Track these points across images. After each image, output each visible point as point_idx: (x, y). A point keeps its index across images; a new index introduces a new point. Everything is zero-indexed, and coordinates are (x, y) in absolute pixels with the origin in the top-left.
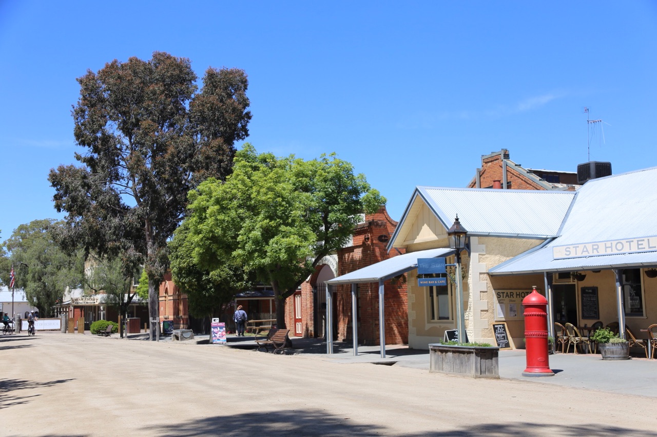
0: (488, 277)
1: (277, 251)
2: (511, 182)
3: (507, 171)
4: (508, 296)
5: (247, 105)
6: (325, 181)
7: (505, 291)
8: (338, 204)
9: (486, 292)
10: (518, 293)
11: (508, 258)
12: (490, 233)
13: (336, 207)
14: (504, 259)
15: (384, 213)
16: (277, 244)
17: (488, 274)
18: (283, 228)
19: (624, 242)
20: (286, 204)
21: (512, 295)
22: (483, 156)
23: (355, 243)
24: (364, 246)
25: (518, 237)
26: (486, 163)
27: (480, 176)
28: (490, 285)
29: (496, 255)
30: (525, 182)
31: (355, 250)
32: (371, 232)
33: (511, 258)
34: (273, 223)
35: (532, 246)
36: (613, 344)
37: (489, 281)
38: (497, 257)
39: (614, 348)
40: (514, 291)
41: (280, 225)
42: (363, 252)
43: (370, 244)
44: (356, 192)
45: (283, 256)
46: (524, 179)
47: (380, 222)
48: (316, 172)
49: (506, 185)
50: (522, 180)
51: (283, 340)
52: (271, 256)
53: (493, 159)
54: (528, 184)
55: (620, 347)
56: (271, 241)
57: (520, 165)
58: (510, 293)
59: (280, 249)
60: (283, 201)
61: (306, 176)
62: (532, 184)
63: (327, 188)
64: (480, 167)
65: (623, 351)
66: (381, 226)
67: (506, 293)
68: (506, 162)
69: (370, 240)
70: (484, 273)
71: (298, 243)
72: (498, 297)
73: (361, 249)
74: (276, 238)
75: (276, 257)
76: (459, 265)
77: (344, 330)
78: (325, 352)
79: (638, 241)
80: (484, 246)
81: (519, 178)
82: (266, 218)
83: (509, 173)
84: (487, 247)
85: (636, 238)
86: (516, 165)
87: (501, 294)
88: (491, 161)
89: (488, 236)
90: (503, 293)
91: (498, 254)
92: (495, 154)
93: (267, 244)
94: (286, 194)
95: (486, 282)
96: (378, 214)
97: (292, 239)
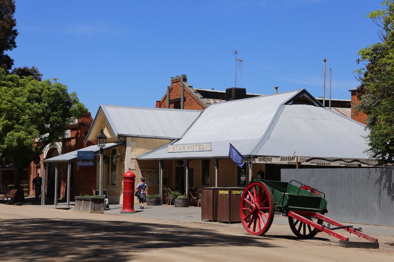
0: (136, 161)
1: (11, 140)
2: (186, 97)
3: (184, 90)
4: (148, 172)
5: (15, 25)
6: (49, 97)
7: (147, 170)
8: (57, 111)
9: (135, 170)
10: (155, 171)
11: (150, 151)
12: (138, 135)
13: (55, 113)
14: (147, 151)
15: (89, 118)
16: (11, 136)
17: (136, 159)
18: (17, 126)
19: (194, 145)
20: (20, 110)
21: (151, 172)
22: (172, 78)
23: (72, 135)
24: (76, 137)
25: (156, 138)
26: (174, 83)
27: (170, 92)
28: (137, 166)
29: (142, 148)
30: (193, 98)
31: (72, 140)
32: (80, 129)
33: (152, 150)
34: (10, 123)
35: (165, 144)
36: (179, 199)
37: (137, 163)
38: (143, 150)
39: (179, 201)
40: (152, 170)
41: (14, 125)
42: (76, 142)
43: (80, 137)
44: (69, 104)
45: (15, 144)
46: (192, 96)
47: (86, 123)
48: (43, 90)
49: (183, 99)
50: (192, 97)
51: (13, 196)
52: (7, 143)
53: (177, 81)
54: (195, 100)
55: (182, 201)
56: (8, 134)
57: (192, 87)
58: (150, 171)
59: (13, 140)
60: (17, 109)
61: (36, 93)
62: (197, 100)
63: (49, 101)
64: (170, 85)
65: (183, 203)
66: (87, 126)
67: (147, 171)
68: (184, 84)
69: (79, 134)
70: (134, 159)
71: (25, 137)
72: (142, 173)
73: (75, 140)
74: (12, 132)
75: (10, 144)
76: (102, 155)
77: (63, 191)
78: (40, 204)
79: (199, 145)
80: (135, 143)
81: (190, 95)
82: (6, 119)
83: (185, 91)
84: (137, 143)
85: (199, 143)
86: (189, 87)
87: (144, 172)
88: (176, 82)
89: (138, 137)
90: (145, 171)
91: (144, 148)
92: (178, 78)
93: (6, 136)
94: (20, 104)
95: (135, 164)
96: (86, 118)
97: (21, 133)
